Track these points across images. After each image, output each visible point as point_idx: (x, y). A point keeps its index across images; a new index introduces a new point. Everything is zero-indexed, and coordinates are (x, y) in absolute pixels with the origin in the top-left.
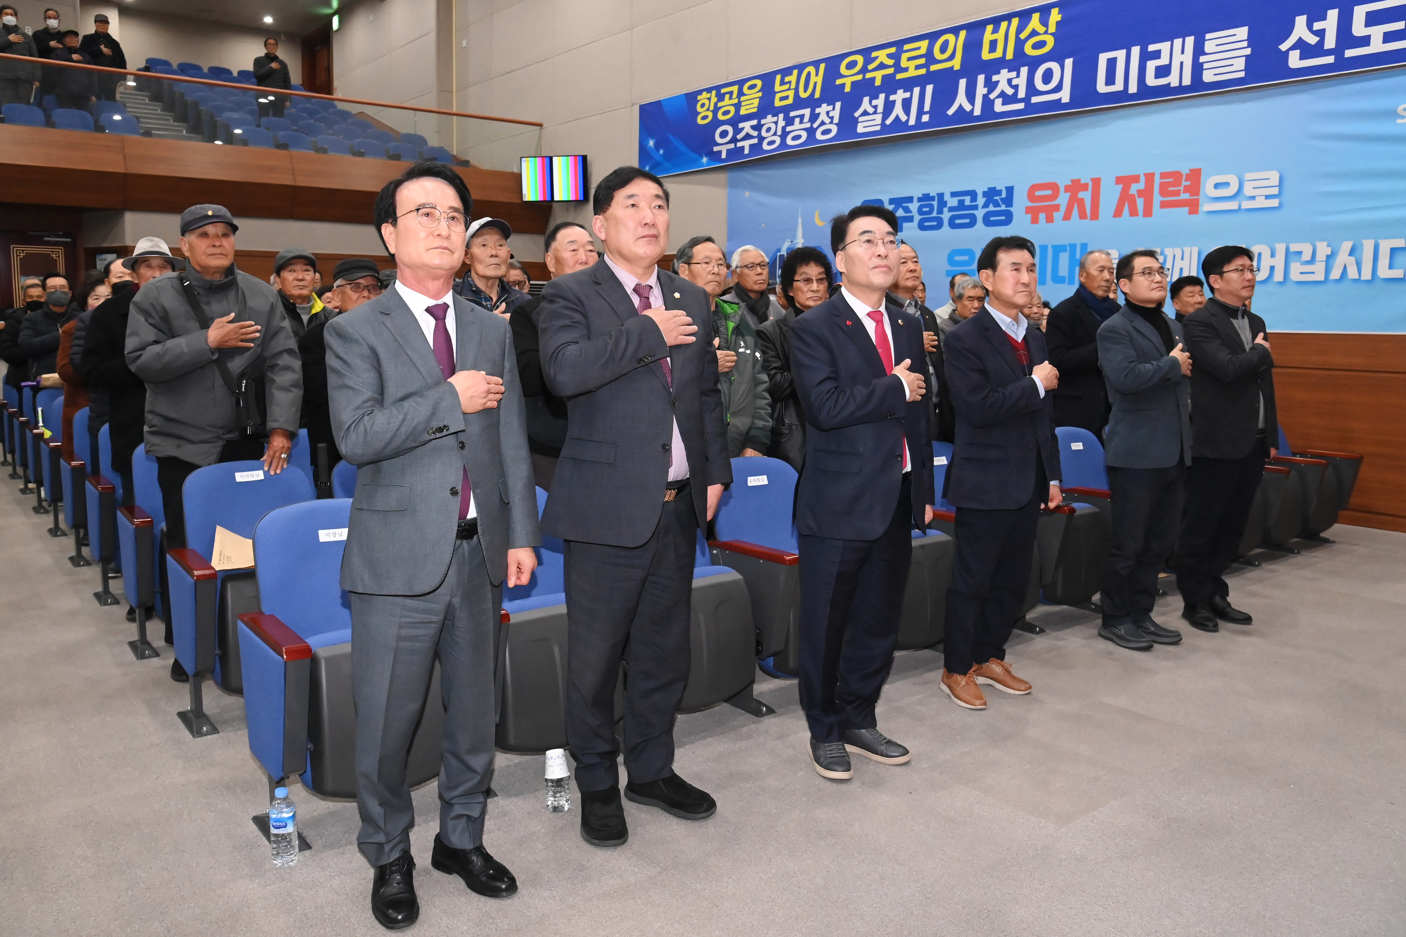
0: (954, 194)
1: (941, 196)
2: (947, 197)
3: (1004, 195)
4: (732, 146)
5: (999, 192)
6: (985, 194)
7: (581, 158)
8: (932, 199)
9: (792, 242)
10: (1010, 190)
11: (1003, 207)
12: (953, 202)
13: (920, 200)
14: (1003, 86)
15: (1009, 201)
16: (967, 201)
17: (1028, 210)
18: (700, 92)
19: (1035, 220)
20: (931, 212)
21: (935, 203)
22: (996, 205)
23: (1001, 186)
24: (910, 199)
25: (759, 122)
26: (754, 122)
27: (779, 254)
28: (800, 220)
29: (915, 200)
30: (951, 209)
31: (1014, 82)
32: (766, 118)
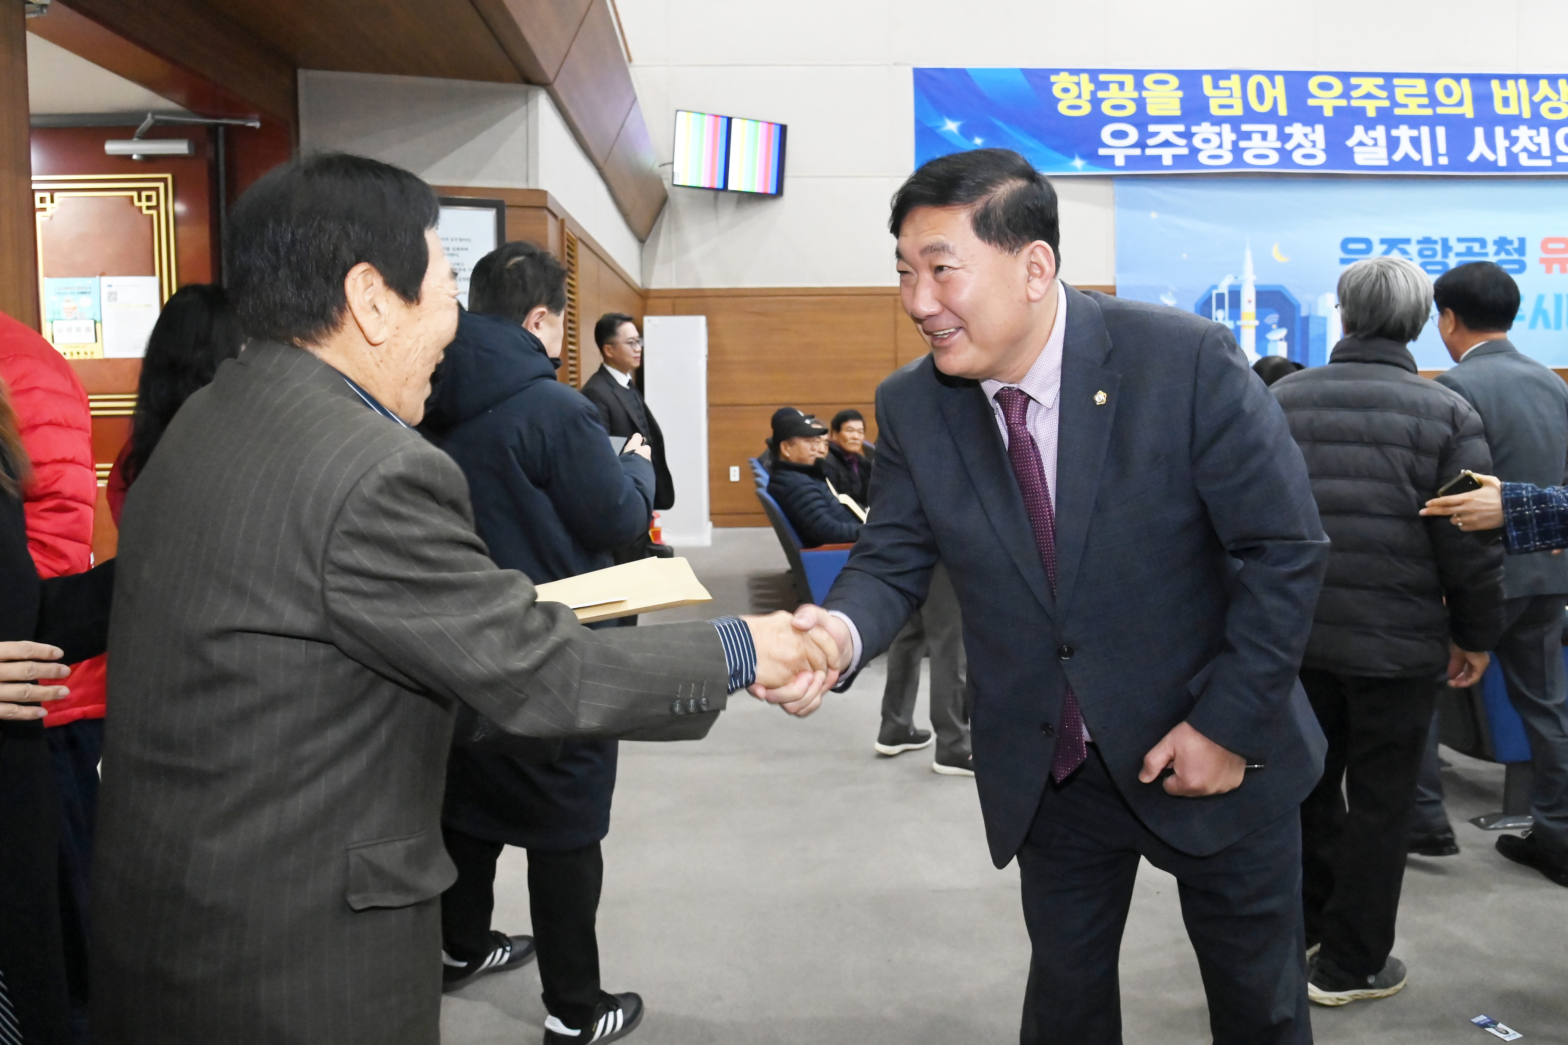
0: (1460, 240)
1: (1445, 241)
2: (1452, 242)
3: (1516, 244)
4: (1137, 152)
5: (1511, 242)
6: (1495, 242)
7: (778, 128)
8: (1435, 242)
9: (1236, 278)
10: (1522, 241)
11: (1516, 257)
12: (1461, 248)
13: (1419, 242)
14: (1523, 142)
15: (1521, 250)
16: (1476, 247)
17: (1542, 261)
18: (1057, 72)
19: (1549, 270)
20: (1434, 255)
21: (1439, 248)
22: (1508, 253)
23: (1513, 236)
24: (1407, 241)
25: (1188, 129)
26: (1181, 128)
27: (1214, 292)
28: (1248, 254)
29: (1414, 242)
30: (1458, 255)
31: (1536, 140)
32: (1200, 125)
